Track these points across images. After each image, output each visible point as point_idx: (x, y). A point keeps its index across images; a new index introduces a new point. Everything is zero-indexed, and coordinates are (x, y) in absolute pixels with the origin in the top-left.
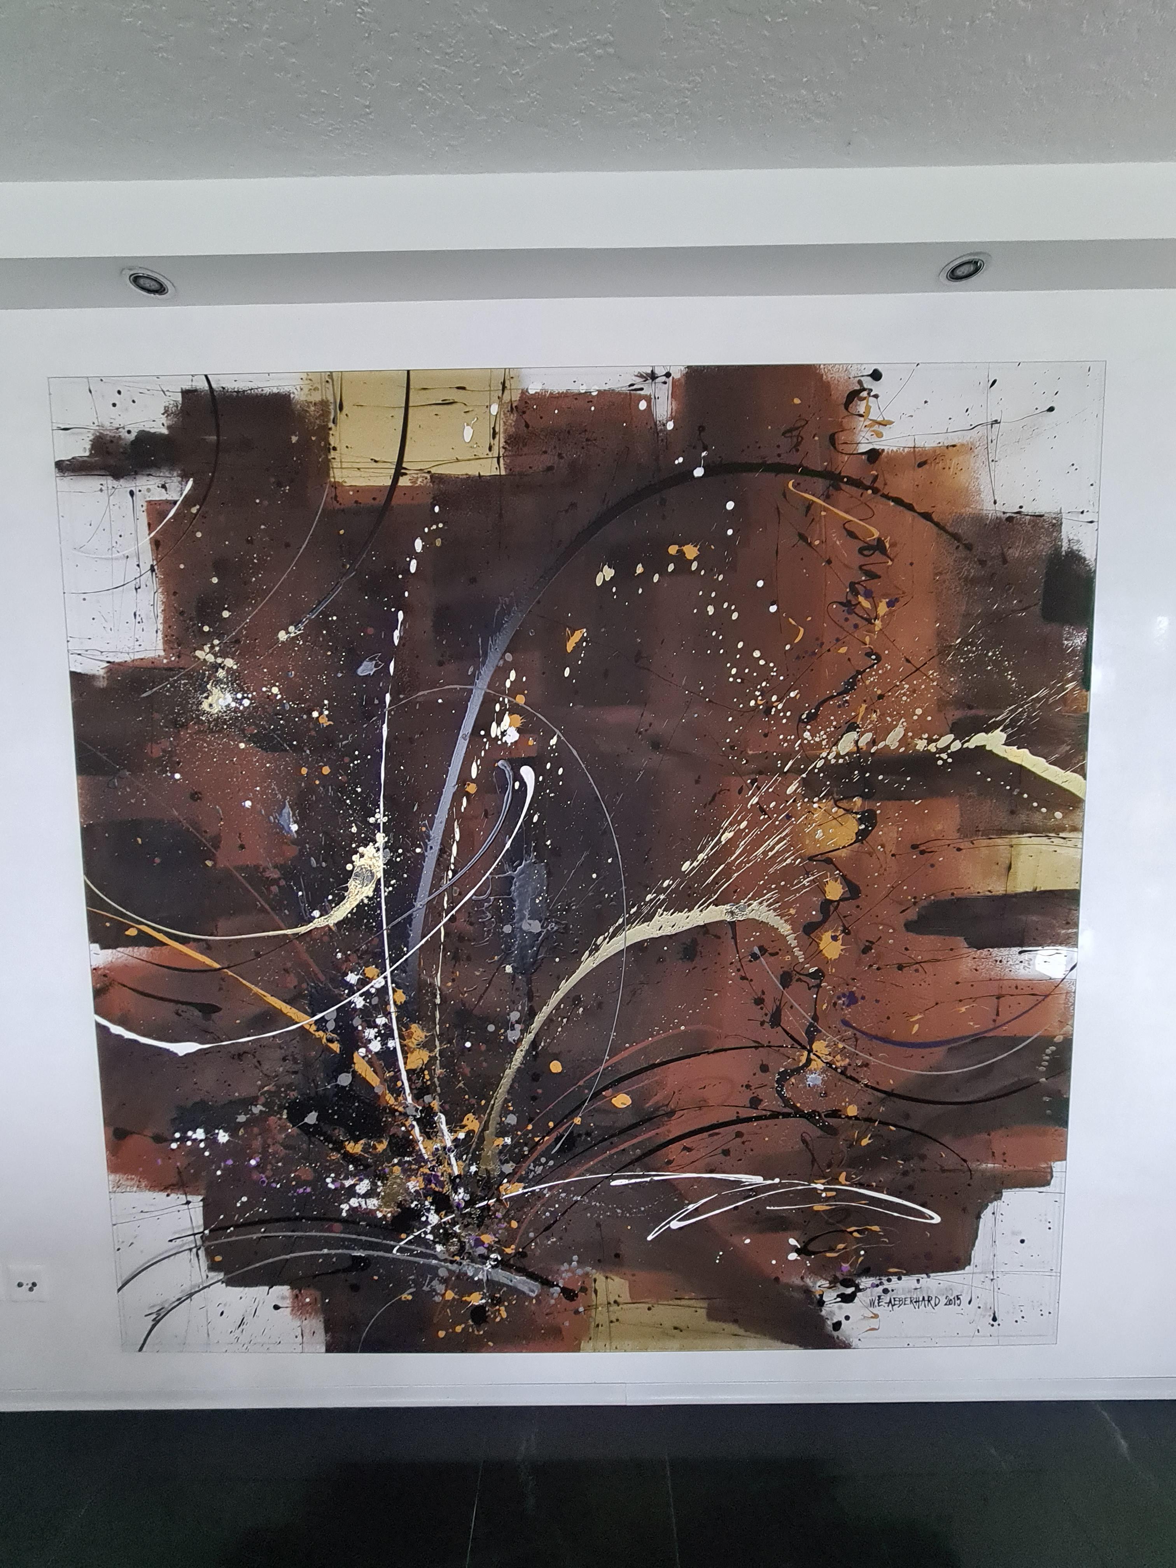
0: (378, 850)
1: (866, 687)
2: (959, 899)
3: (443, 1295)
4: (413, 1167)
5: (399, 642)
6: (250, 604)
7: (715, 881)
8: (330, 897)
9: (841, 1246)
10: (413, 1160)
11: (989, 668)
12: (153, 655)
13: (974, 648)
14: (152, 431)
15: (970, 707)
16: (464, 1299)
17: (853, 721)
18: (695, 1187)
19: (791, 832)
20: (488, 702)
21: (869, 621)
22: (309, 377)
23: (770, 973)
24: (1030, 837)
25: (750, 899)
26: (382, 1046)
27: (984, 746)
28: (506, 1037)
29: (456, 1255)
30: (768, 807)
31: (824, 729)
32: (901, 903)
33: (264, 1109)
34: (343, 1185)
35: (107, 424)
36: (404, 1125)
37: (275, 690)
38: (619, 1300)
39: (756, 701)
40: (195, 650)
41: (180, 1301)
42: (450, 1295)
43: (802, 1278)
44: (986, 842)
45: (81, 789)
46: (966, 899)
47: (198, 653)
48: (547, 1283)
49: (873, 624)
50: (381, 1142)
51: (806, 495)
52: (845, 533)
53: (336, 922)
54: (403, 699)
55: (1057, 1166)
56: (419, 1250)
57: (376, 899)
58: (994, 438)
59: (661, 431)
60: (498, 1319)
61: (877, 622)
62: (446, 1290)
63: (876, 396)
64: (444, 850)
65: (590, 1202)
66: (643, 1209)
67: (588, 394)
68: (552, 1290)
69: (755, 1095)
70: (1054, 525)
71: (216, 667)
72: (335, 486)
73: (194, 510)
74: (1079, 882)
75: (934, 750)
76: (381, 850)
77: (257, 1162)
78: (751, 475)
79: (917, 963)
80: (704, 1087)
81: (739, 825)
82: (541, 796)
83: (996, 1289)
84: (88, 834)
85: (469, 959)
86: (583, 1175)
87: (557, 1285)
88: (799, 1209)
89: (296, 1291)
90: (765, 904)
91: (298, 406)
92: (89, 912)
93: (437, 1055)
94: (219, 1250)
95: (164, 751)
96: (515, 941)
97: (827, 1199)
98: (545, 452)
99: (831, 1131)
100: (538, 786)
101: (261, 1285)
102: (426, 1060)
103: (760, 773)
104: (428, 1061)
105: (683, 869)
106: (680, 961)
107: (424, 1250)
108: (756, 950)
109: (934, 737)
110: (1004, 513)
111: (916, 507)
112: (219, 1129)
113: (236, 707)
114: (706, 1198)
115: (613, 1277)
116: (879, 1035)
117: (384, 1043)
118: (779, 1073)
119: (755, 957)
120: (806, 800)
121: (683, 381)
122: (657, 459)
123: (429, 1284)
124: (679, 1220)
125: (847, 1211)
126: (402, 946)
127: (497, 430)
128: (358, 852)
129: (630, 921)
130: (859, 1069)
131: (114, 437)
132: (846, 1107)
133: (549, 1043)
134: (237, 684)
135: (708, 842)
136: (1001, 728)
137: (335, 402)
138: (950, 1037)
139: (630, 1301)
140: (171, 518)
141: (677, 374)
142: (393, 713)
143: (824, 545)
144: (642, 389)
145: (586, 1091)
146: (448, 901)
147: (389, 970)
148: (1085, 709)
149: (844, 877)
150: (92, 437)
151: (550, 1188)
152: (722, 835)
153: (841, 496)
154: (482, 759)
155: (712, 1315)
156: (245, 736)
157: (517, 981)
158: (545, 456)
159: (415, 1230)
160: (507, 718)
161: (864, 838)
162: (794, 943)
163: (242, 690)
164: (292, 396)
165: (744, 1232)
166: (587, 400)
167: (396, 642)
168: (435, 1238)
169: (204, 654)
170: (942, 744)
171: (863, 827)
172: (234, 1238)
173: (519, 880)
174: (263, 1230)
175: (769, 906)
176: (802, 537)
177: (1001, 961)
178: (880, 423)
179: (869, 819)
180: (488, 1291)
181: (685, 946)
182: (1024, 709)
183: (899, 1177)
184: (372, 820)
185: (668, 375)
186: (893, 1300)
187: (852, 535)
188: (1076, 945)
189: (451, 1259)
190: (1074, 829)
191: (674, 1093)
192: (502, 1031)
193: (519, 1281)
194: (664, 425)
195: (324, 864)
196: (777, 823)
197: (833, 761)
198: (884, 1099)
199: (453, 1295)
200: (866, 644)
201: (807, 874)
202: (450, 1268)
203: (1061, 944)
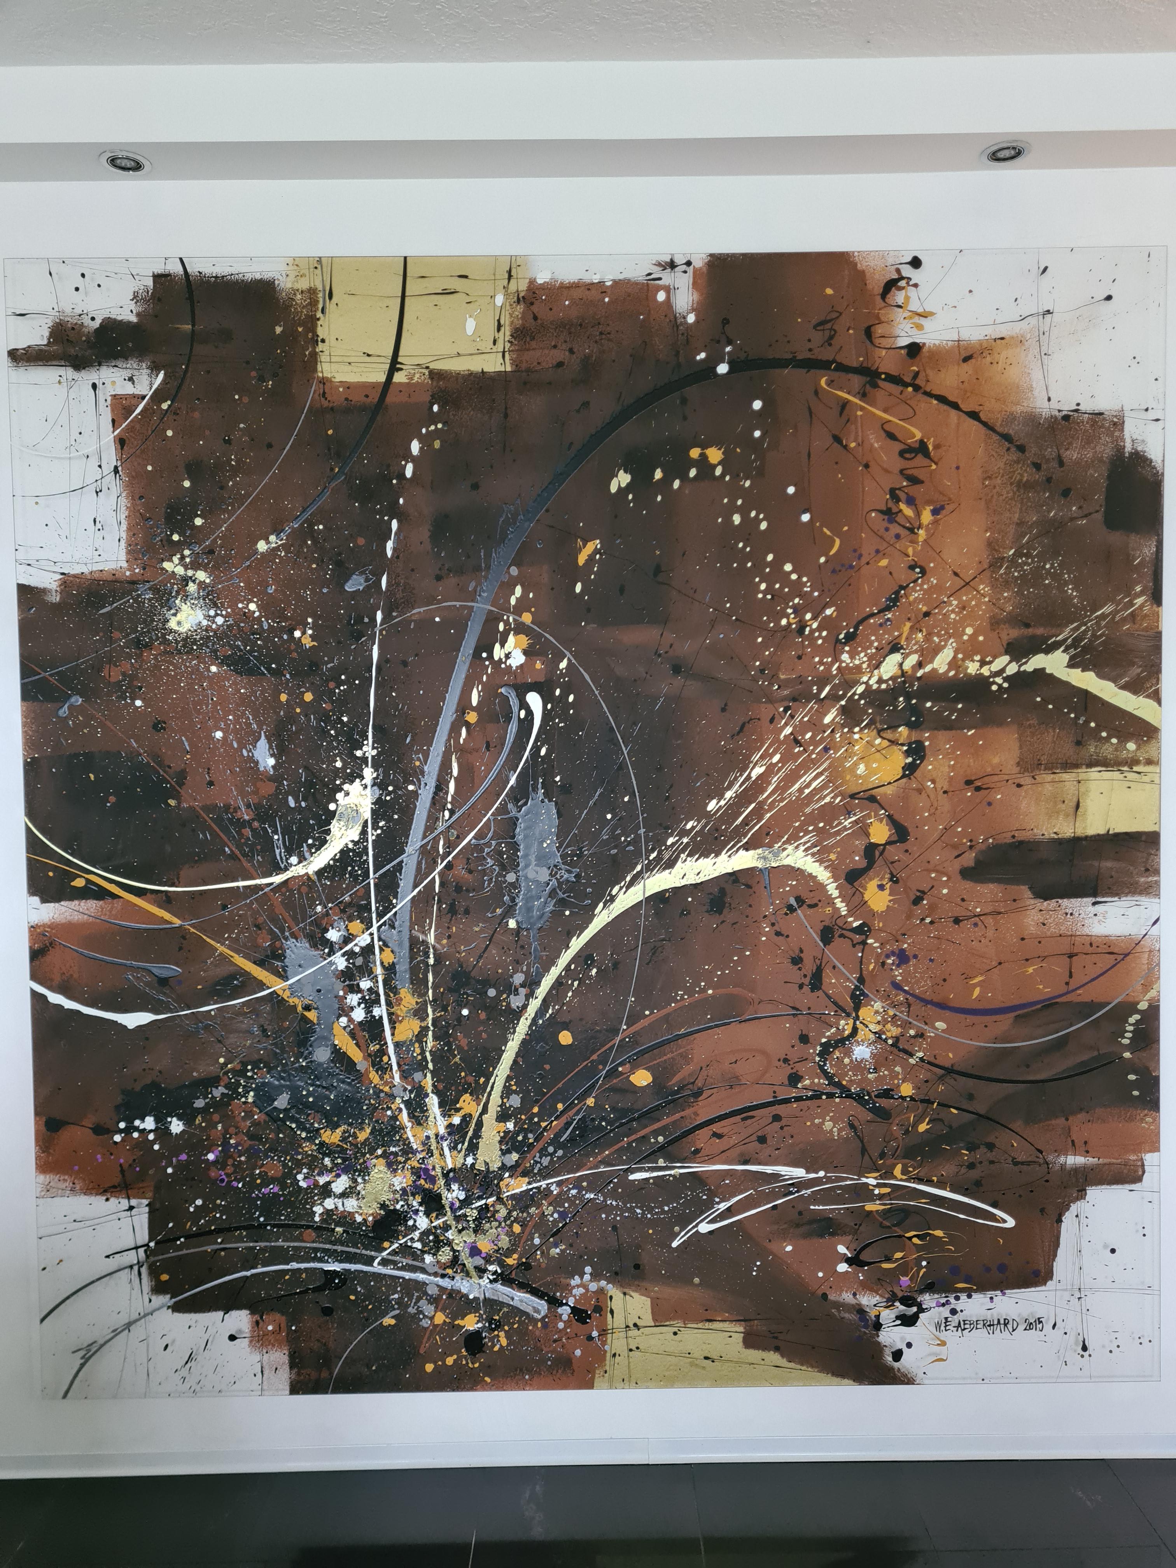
0: (366, 787)
1: (910, 604)
2: (1021, 843)
3: (432, 1318)
4: (399, 1158)
5: (393, 554)
6: (225, 511)
7: (745, 822)
8: (310, 841)
9: (898, 1255)
10: (400, 1150)
11: (1047, 582)
12: (114, 567)
13: (1030, 560)
14: (119, 318)
15: (1027, 626)
16: (456, 1323)
17: (895, 642)
18: (727, 1182)
19: (829, 767)
20: (492, 620)
21: (911, 530)
22: (296, 262)
23: (809, 927)
24: (1100, 771)
25: (784, 843)
26: (366, 1014)
27: (1044, 669)
28: (509, 1004)
29: (448, 1267)
30: (803, 738)
31: (865, 649)
32: (955, 846)
33: (226, 1091)
34: (316, 1184)
35: (68, 310)
36: (390, 1108)
37: (252, 607)
38: (639, 1323)
39: (788, 619)
40: (163, 561)
41: (116, 1333)
42: (440, 1318)
43: (855, 1295)
44: (1050, 777)
45: (25, 717)
46: (1029, 842)
47: (167, 565)
48: (554, 1302)
49: (916, 534)
50: (362, 1129)
51: (840, 393)
52: (884, 435)
53: (316, 870)
54: (396, 617)
55: (1149, 1158)
56: (405, 1261)
57: (362, 843)
58: (1047, 329)
59: (681, 324)
60: (496, 1348)
61: (921, 532)
62: (436, 1312)
63: (916, 285)
64: (440, 788)
65: (605, 1201)
66: (666, 1208)
67: (601, 283)
68: (560, 1310)
69: (794, 1071)
70: (1115, 424)
71: (185, 580)
72: (323, 381)
73: (165, 406)
74: (1158, 822)
75: (987, 673)
76: (369, 787)
77: (217, 1157)
78: (778, 371)
79: (975, 916)
80: (736, 1062)
81: (771, 758)
82: (550, 726)
83: (1084, 1311)
84: (31, 769)
85: (467, 912)
86: (597, 1167)
87: (567, 1304)
88: (848, 1209)
89: (257, 1317)
90: (802, 848)
91: (284, 294)
92: (29, 860)
93: (430, 1025)
94: (167, 1266)
95: (124, 674)
96: (519, 892)
97: (881, 1197)
98: (555, 347)
99: (883, 1114)
100: (546, 715)
101: (216, 1310)
102: (417, 1030)
103: (794, 700)
104: (419, 1032)
105: (709, 808)
106: (707, 914)
107: (411, 1262)
108: (792, 901)
109: (987, 660)
110: (1059, 411)
111: (962, 406)
112: (172, 1117)
113: (208, 626)
114: (739, 1194)
115: (633, 1294)
116: (935, 1000)
117: (368, 1010)
118: (822, 1045)
119: (791, 909)
120: (846, 730)
121: (705, 269)
122: (677, 354)
123: (415, 1303)
124: (708, 1223)
125: (906, 1212)
126: (391, 898)
127: (502, 322)
128: (342, 789)
129: (649, 868)
130: (912, 1040)
131: (76, 324)
132: (898, 1086)
133: (558, 1010)
134: (210, 600)
135: (736, 779)
136: (1062, 648)
137: (324, 290)
138: (1017, 1002)
139: (653, 1324)
140: (139, 414)
141: (698, 263)
142: (384, 632)
143: (860, 448)
144: (660, 279)
145: (601, 1067)
146: (444, 845)
147: (375, 925)
148: (1158, 627)
149: (890, 817)
150: (50, 324)
151: (559, 1184)
152: (752, 769)
153: (880, 395)
154: (483, 684)
155: (751, 1341)
156: (217, 659)
157: (521, 938)
158: (555, 352)
159: (400, 1237)
160: (511, 638)
161: (911, 773)
162: (835, 893)
163: (215, 605)
164: (277, 282)
165: (784, 1236)
166: (600, 290)
167: (389, 553)
168: (423, 1246)
169: (173, 566)
170: (997, 665)
171: (910, 760)
172: (185, 1252)
173: (525, 821)
174: (219, 1240)
175: (806, 850)
176: (837, 439)
177: (1071, 914)
178: (920, 315)
179: (916, 751)
180: (485, 1313)
181: (711, 897)
182: (1088, 627)
183: (964, 1170)
184: (359, 753)
185: (689, 263)
186: (962, 1323)
187: (891, 436)
188: (1158, 895)
189: (443, 1272)
190: (1149, 762)
191: (701, 1068)
192: (505, 996)
193: (521, 1299)
194: (684, 318)
195: (303, 804)
196: (814, 756)
197: (875, 687)
198: (943, 1076)
199: (444, 1317)
200: (909, 556)
201: (849, 813)
202: (440, 1284)
203: (1141, 893)
